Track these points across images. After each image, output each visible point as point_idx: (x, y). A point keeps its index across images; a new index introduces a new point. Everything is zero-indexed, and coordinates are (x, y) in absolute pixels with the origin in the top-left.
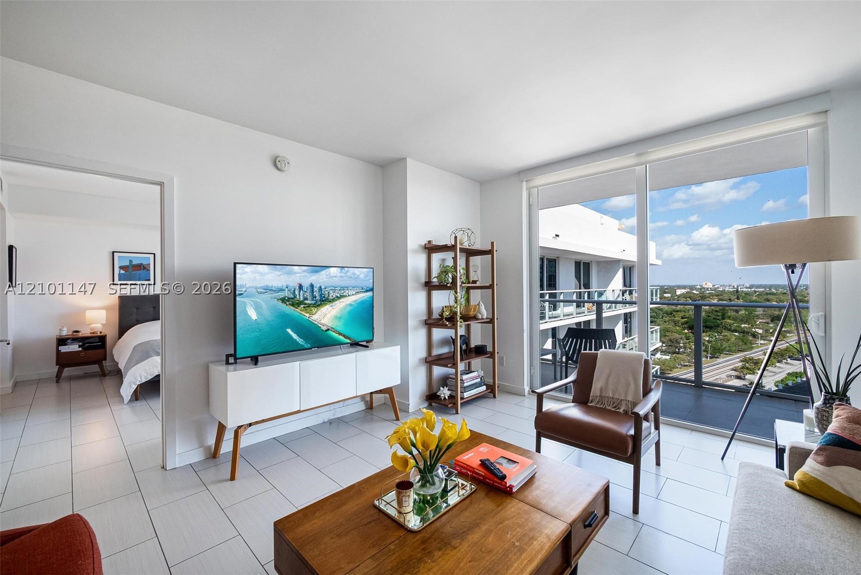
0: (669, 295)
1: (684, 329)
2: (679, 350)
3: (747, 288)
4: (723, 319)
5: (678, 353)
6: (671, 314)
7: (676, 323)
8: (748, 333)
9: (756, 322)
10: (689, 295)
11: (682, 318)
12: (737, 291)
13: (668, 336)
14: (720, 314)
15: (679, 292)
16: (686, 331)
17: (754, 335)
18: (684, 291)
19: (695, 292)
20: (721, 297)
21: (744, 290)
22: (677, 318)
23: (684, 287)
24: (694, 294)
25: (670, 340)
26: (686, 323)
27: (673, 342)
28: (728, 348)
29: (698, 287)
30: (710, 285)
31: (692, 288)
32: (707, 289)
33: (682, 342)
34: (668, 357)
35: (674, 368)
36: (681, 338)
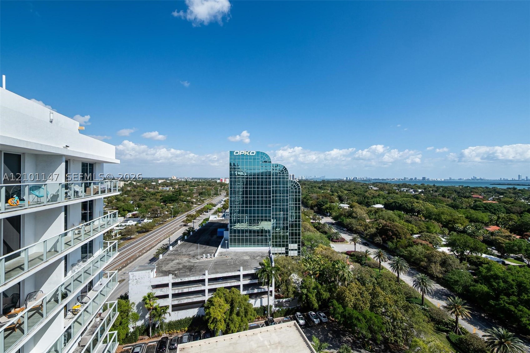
0: (155, 183)
1: (161, 203)
2: (158, 215)
3: (191, 179)
4: (180, 195)
5: (157, 217)
6: (155, 194)
7: (157, 199)
8: (190, 202)
9: (193, 196)
10: (165, 183)
11: (161, 196)
12: (187, 181)
13: (152, 208)
14: (178, 193)
15: (160, 182)
16: (162, 204)
17: (192, 203)
18: (162, 181)
19: (168, 181)
20: (180, 184)
21: (190, 180)
22: (157, 197)
23: (162, 179)
24: (168, 182)
25: (153, 210)
26: (162, 199)
27: (154, 211)
28: (181, 211)
29: (170, 179)
30: (175, 178)
31: (167, 179)
32: (174, 180)
33: (159, 210)
34: (151, 221)
35: (154, 227)
36: (159, 208)
